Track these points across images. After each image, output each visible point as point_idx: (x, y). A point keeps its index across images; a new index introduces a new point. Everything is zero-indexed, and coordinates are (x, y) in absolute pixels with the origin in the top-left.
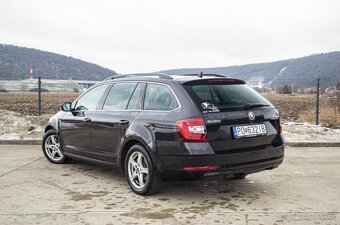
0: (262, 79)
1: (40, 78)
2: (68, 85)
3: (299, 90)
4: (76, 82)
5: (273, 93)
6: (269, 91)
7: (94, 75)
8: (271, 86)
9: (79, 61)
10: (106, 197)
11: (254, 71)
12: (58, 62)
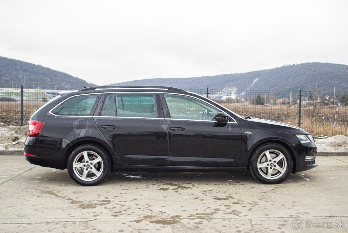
0: (235, 89)
1: (22, 87)
2: (37, 94)
3: (272, 101)
4: (45, 91)
5: (247, 103)
6: (242, 102)
7: (64, 84)
8: (244, 96)
9: (48, 69)
10: (109, 206)
11: (227, 82)
12: (26, 71)
